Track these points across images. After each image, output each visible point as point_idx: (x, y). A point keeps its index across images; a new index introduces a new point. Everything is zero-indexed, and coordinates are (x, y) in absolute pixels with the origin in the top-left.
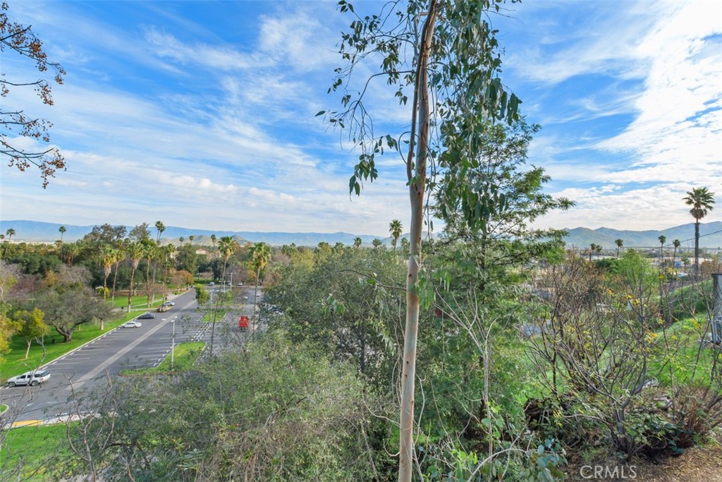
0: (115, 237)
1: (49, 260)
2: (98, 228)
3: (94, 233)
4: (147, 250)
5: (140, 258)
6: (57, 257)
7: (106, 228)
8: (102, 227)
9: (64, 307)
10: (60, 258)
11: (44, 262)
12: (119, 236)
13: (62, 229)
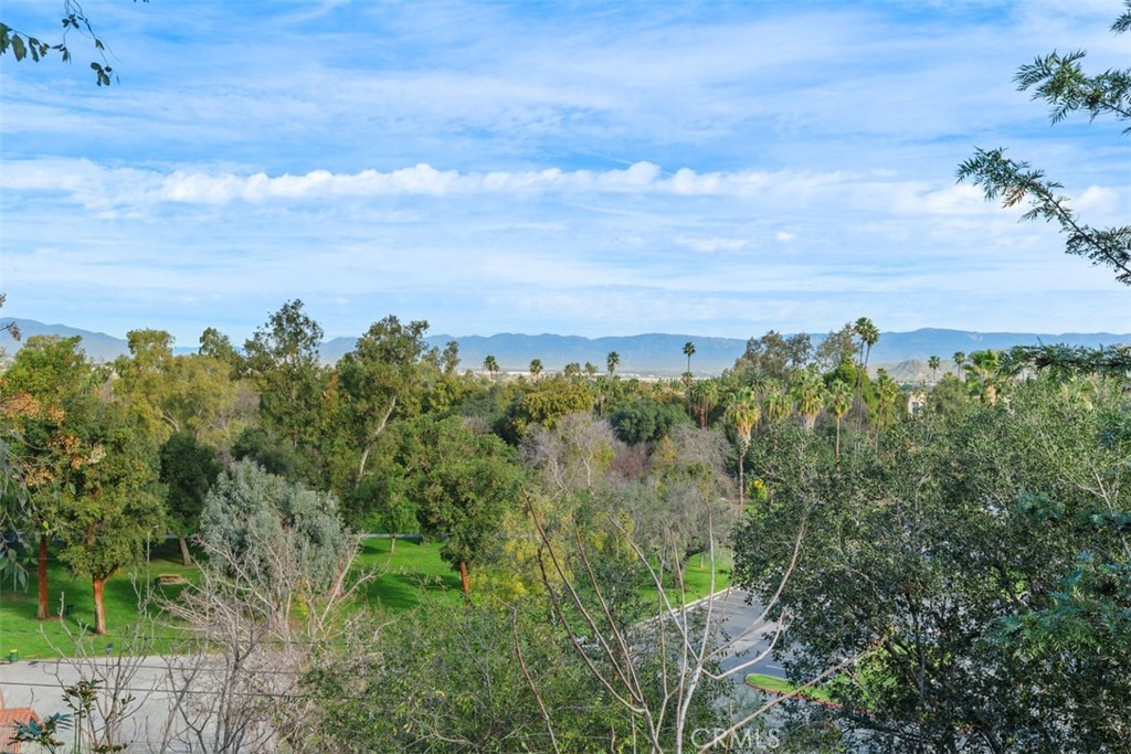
0: (790, 363)
1: (669, 414)
2: (756, 342)
3: (749, 355)
4: (832, 392)
5: (817, 413)
6: (682, 408)
7: (772, 340)
8: (764, 339)
9: (666, 513)
10: (687, 411)
11: (662, 419)
12: (797, 360)
13: (689, 349)
